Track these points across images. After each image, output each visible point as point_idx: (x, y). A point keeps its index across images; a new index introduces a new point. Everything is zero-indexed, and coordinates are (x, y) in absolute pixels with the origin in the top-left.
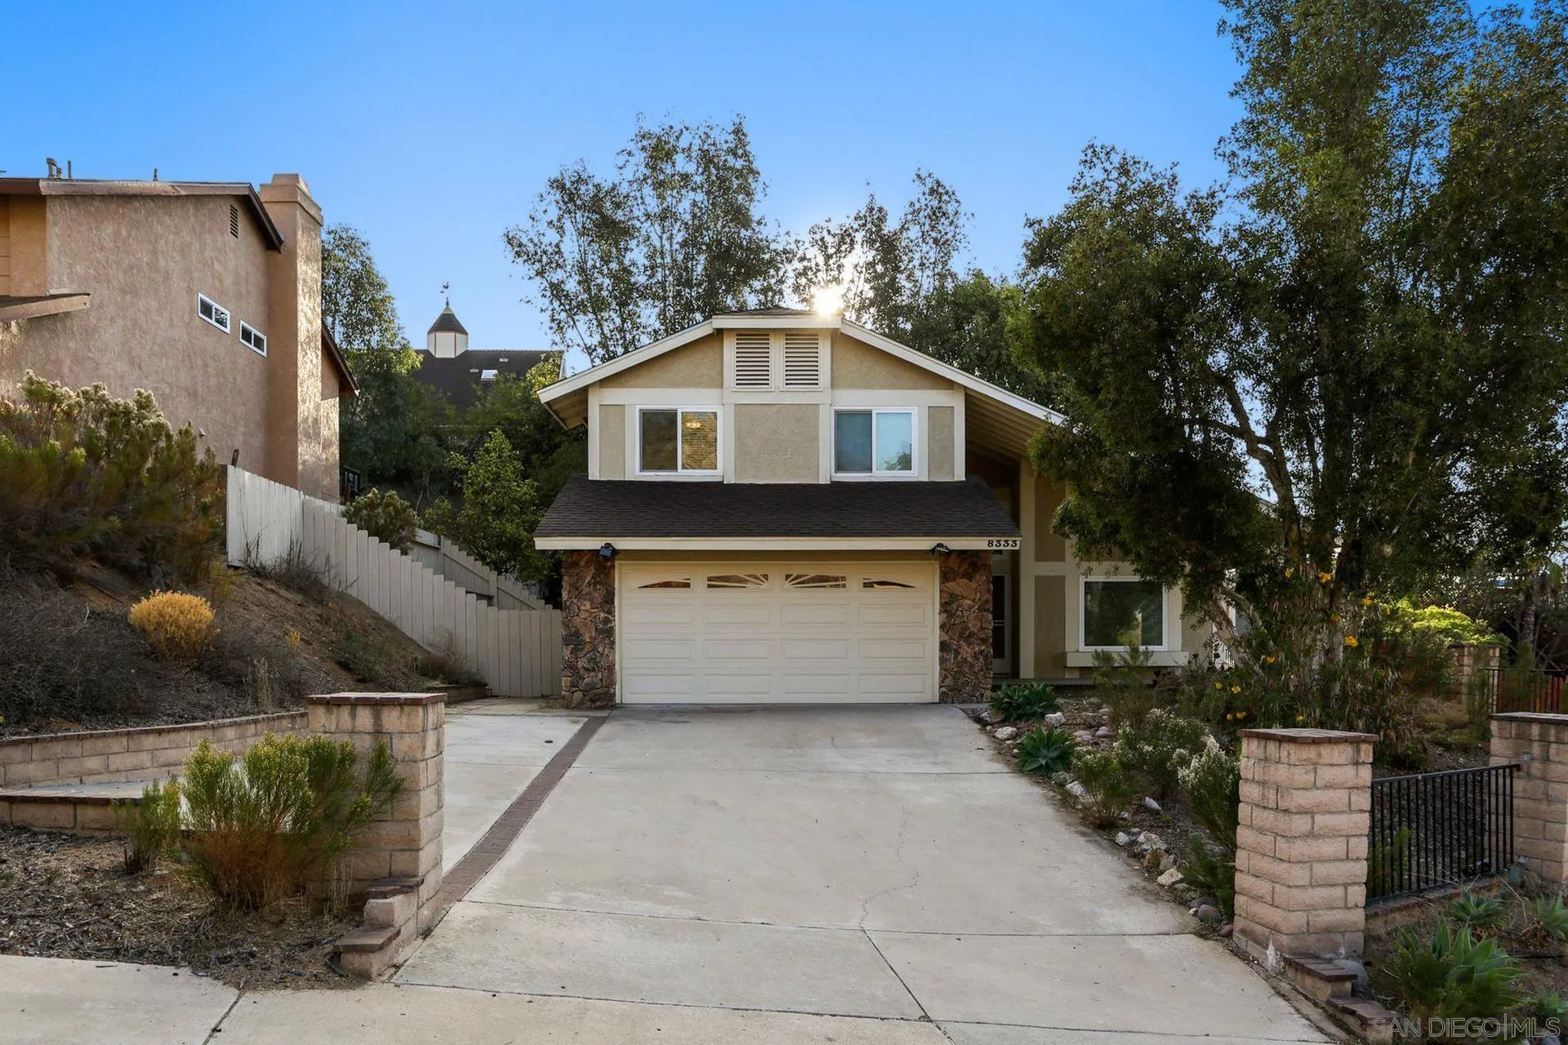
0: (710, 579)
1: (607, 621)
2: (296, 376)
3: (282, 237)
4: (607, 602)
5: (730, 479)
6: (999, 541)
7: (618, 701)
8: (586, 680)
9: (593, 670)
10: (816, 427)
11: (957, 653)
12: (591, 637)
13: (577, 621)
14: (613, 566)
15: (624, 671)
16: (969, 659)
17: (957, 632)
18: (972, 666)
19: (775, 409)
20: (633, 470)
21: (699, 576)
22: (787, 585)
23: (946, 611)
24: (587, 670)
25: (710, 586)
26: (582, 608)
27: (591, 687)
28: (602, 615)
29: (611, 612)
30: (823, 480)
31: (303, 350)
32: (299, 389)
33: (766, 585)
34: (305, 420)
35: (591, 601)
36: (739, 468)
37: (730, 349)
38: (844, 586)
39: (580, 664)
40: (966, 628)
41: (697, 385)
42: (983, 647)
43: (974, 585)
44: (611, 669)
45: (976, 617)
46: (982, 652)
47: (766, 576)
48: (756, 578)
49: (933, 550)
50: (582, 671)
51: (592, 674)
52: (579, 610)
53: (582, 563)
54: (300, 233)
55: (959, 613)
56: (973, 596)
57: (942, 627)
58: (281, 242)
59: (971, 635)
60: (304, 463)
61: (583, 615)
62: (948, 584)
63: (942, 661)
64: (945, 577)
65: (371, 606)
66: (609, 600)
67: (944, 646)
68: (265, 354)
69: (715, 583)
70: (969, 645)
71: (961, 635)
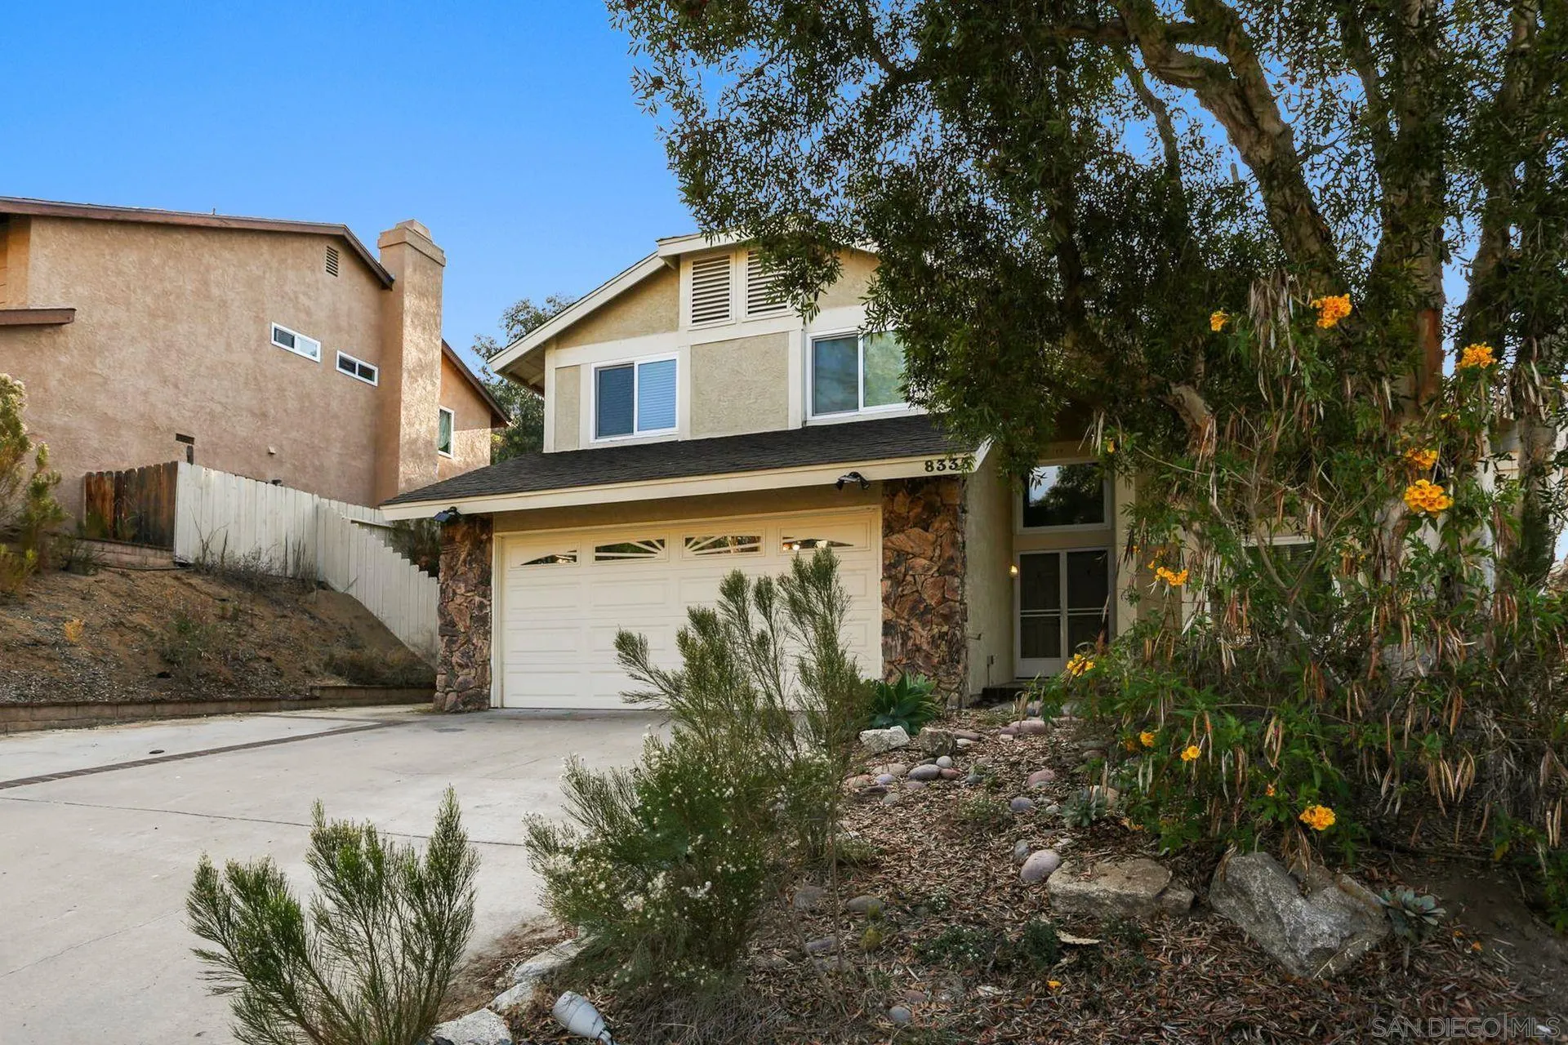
0: (598, 550)
1: (482, 606)
2: (399, 401)
3: (393, 276)
4: (481, 583)
5: (687, 437)
6: (941, 461)
7: (494, 701)
8: (461, 678)
9: (467, 666)
10: (786, 360)
11: (905, 638)
12: (465, 627)
13: (451, 606)
14: (490, 540)
15: (507, 669)
16: (925, 647)
17: (908, 605)
18: (928, 656)
19: (737, 344)
20: (588, 438)
21: (585, 542)
22: (688, 552)
23: (889, 577)
24: (460, 665)
25: (598, 558)
26: (458, 591)
27: (464, 687)
28: (477, 599)
29: (486, 595)
30: (794, 424)
31: (411, 376)
32: (403, 412)
33: (661, 554)
34: (414, 442)
35: (466, 582)
36: (694, 423)
38: (755, 549)
39: (454, 660)
40: (922, 600)
41: (654, 331)
42: (945, 629)
43: (931, 537)
44: (486, 663)
45: (934, 584)
46: (942, 636)
47: (662, 542)
48: (648, 543)
49: (841, 484)
50: (456, 668)
51: (467, 671)
52: (455, 593)
53: (458, 538)
54: (408, 272)
55: (909, 578)
56: (929, 553)
57: (885, 599)
58: (392, 281)
59: (928, 609)
60: (408, 481)
61: (458, 600)
62: (895, 538)
63: (886, 648)
64: (889, 529)
66: (484, 581)
67: (888, 628)
68: (375, 383)
69: (607, 552)
70: (924, 626)
71: (913, 609)
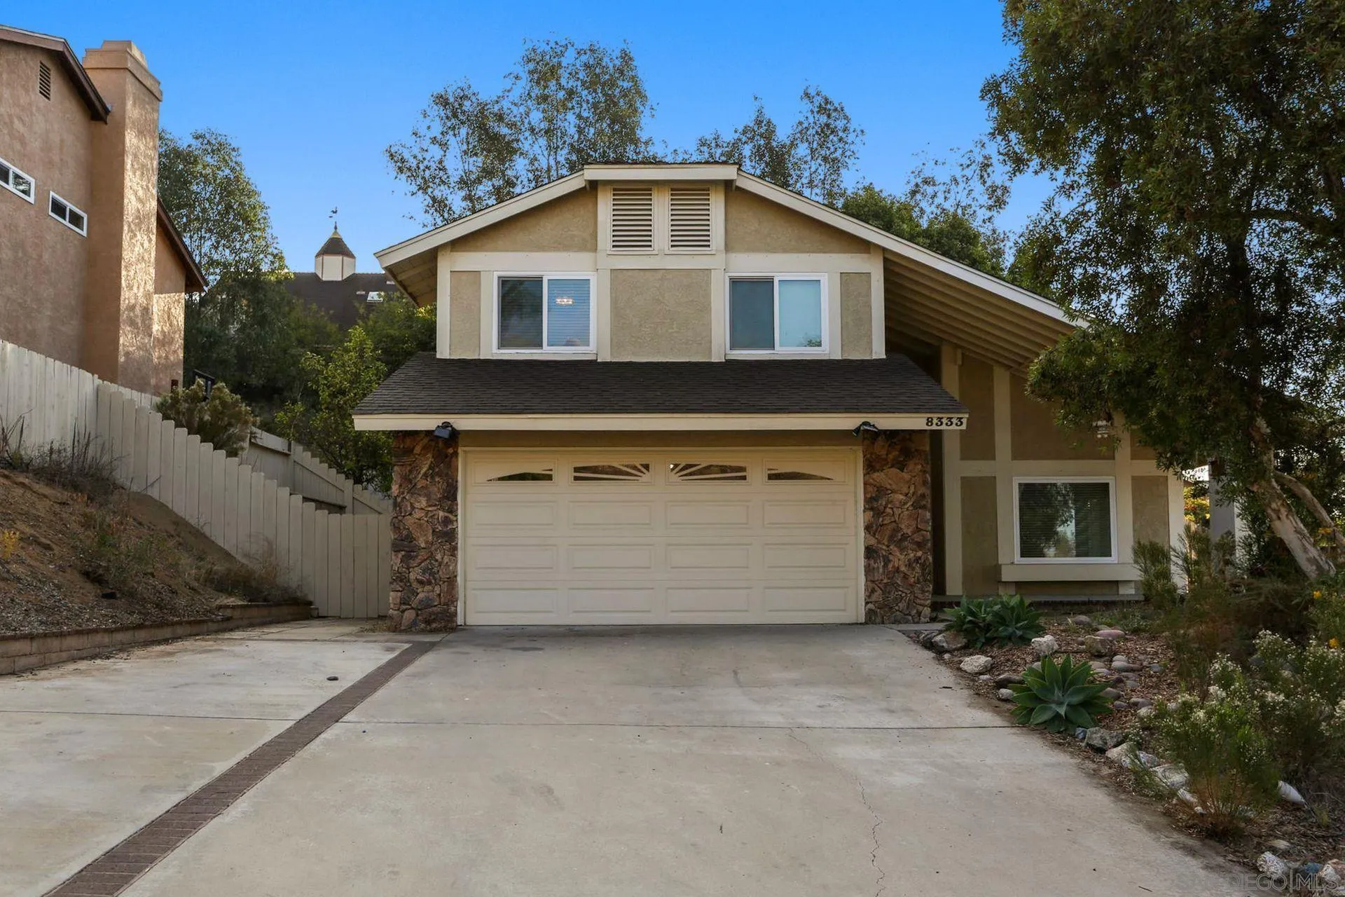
0: (577, 470)
1: (447, 521)
2: (119, 258)
3: (109, 106)
4: (448, 498)
5: (605, 357)
6: (940, 419)
7: (460, 621)
8: (421, 596)
9: (429, 583)
10: (707, 295)
11: (887, 561)
12: (427, 542)
13: (409, 521)
14: (456, 454)
15: (468, 584)
16: (903, 569)
17: (888, 533)
18: (905, 577)
19: (659, 275)
20: (490, 348)
21: (562, 465)
22: (674, 477)
23: (872, 509)
24: (421, 582)
25: (576, 478)
26: (417, 505)
27: (427, 604)
28: (441, 514)
29: (452, 510)
30: (717, 357)
31: (130, 230)
32: (124, 273)
33: (646, 477)
34: (132, 308)
35: (428, 496)
36: (616, 344)
37: (605, 206)
38: (744, 478)
39: (412, 576)
40: (897, 530)
41: (567, 248)
42: (920, 554)
43: (906, 476)
44: (452, 580)
45: (910, 516)
46: (917, 559)
47: (647, 467)
48: (635, 468)
49: (858, 430)
50: (415, 585)
51: (428, 588)
52: (413, 508)
53: (417, 450)
54: (129, 103)
55: (888, 510)
56: (905, 490)
57: (868, 528)
58: (107, 111)
59: (904, 537)
60: (127, 354)
61: (417, 514)
62: (876, 475)
63: (869, 570)
64: (870, 467)
65: (175, 510)
66: (450, 496)
67: (870, 552)
68: (84, 233)
69: (584, 474)
70: (902, 550)
71: (891, 538)
